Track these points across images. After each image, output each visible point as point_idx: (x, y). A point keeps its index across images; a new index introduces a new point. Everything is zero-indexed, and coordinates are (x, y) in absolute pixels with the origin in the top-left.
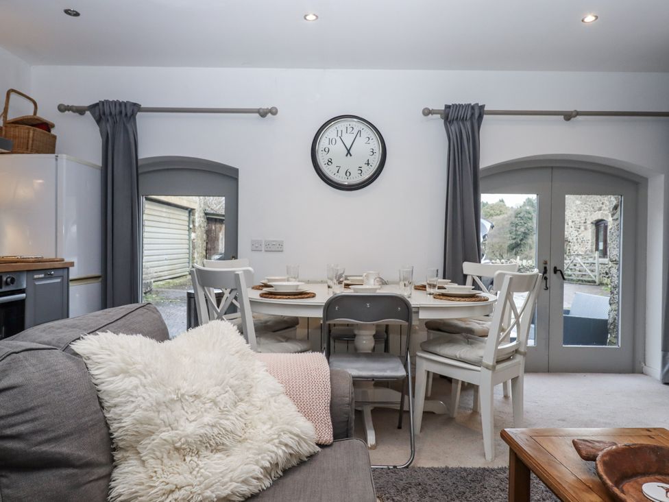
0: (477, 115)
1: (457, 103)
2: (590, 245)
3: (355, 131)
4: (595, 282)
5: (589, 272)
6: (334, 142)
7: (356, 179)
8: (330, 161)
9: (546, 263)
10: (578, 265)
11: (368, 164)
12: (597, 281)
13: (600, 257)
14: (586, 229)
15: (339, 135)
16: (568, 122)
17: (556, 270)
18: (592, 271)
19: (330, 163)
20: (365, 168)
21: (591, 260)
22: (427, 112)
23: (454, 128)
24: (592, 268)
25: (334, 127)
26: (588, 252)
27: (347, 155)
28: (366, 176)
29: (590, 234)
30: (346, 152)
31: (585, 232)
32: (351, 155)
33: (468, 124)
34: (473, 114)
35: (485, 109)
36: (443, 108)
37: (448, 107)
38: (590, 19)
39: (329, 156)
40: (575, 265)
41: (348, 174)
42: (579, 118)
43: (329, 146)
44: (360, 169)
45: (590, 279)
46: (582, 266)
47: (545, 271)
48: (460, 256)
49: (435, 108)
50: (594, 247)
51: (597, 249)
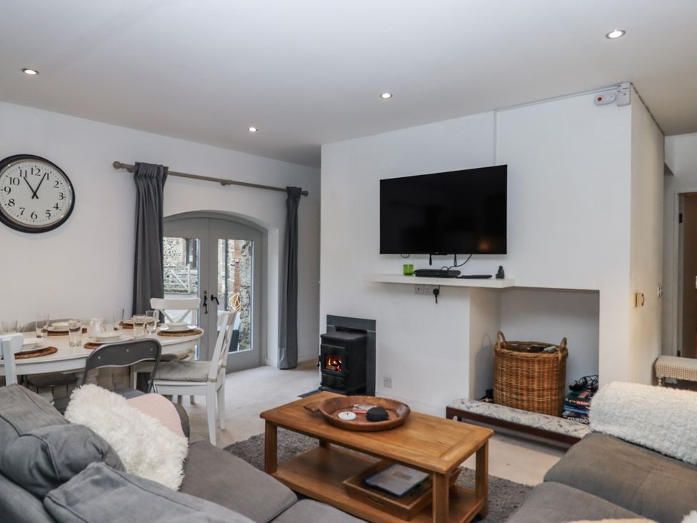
0: (162, 175)
1: (146, 162)
2: (181, 258)
3: (42, 173)
4: (187, 291)
5: (182, 283)
6: (16, 181)
7: (42, 221)
8: (12, 202)
9: (206, 293)
10: (171, 276)
11: (57, 208)
12: (189, 290)
13: (191, 269)
14: (178, 243)
15: (23, 175)
16: (224, 187)
17: (212, 298)
18: (184, 281)
19: (11, 204)
20: (53, 211)
21: (183, 272)
22: (117, 165)
23: (141, 183)
24: (184, 279)
25: (17, 166)
26: (180, 265)
27: (33, 197)
28: (54, 219)
29: (182, 247)
30: (32, 194)
31: (177, 246)
32: (37, 198)
33: (155, 181)
34: (158, 173)
35: (169, 170)
36: (134, 164)
37: (138, 164)
38: (253, 129)
39: (11, 196)
40: (168, 276)
41: (34, 216)
42: (232, 185)
43: (10, 186)
44: (48, 212)
45: (182, 289)
46: (174, 277)
47: (205, 298)
48: (149, 294)
49: (125, 163)
50: (185, 259)
51: (188, 262)
